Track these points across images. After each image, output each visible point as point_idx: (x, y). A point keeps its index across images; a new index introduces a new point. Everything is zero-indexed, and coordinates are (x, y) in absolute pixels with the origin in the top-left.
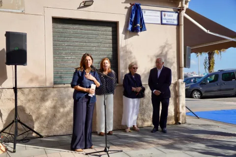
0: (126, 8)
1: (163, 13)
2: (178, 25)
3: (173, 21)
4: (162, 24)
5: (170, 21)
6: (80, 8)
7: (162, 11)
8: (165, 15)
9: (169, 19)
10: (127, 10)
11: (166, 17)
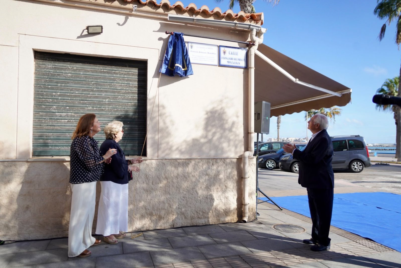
0: (160, 39)
1: (222, 49)
2: (247, 68)
3: (238, 61)
4: (220, 65)
5: (233, 61)
6: (81, 36)
7: (219, 47)
8: (224, 53)
9: (232, 59)
10: (162, 42)
11: (227, 55)
